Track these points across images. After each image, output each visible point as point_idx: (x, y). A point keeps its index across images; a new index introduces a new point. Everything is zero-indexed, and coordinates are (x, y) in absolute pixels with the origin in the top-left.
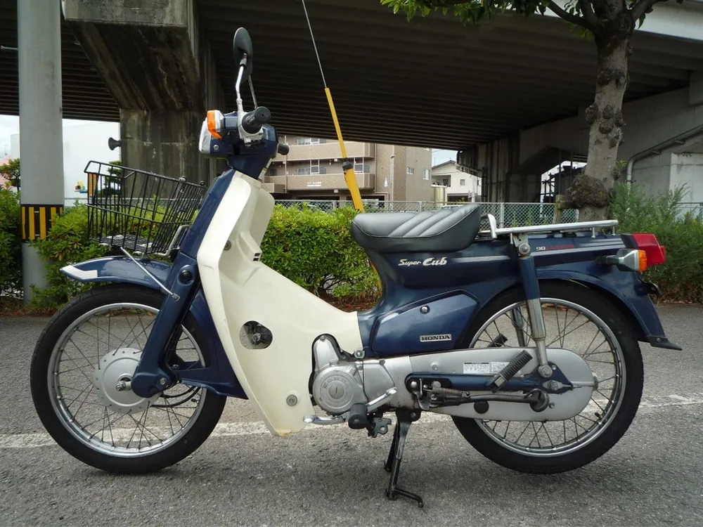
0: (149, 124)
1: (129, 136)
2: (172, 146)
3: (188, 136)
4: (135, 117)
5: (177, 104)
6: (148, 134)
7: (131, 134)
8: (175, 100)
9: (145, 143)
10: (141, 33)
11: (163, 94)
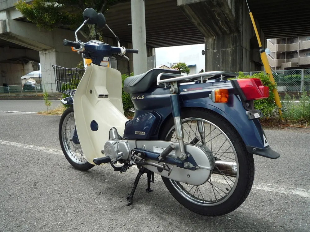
0: (216, 42)
1: (208, 49)
2: (225, 50)
3: (232, 45)
4: (210, 40)
5: (227, 31)
6: (215, 46)
7: (209, 48)
8: (226, 29)
9: (214, 51)
10: (206, 4)
11: (220, 28)
